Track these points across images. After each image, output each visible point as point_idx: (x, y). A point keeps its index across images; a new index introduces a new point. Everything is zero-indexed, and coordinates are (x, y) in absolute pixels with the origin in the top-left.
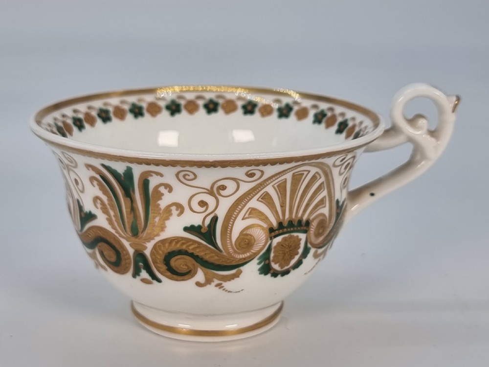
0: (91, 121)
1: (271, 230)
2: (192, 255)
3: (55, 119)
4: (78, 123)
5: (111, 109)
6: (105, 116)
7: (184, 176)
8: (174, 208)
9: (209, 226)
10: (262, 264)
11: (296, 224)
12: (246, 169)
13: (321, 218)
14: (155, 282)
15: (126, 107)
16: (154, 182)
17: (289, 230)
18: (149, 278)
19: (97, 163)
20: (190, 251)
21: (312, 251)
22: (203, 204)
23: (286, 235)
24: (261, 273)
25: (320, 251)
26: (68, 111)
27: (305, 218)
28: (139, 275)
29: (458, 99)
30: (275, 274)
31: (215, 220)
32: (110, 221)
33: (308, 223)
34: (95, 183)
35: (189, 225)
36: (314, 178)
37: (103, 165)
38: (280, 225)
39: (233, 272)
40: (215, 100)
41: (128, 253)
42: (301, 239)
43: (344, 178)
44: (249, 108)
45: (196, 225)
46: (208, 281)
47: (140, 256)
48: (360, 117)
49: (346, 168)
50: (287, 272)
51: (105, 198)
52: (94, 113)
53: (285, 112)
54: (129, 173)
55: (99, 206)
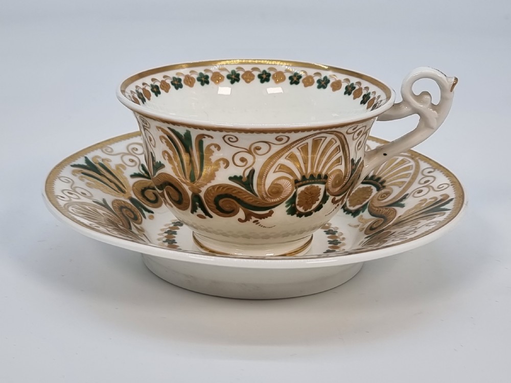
0: (166, 88)
1: (296, 181)
2: (235, 198)
3: (137, 87)
4: (155, 90)
5: (182, 78)
6: (177, 84)
7: (229, 139)
8: (221, 162)
9: (248, 177)
10: (290, 206)
11: (316, 177)
12: (275, 135)
13: (338, 173)
14: (207, 217)
15: (195, 76)
16: (206, 142)
17: (311, 181)
18: (203, 214)
19: (165, 126)
20: (234, 195)
21: (331, 198)
22: (243, 160)
23: (309, 186)
24: (288, 214)
25: (337, 198)
26: (148, 80)
27: (324, 173)
28: (196, 212)
29: (456, 79)
30: (300, 215)
31: (252, 172)
32: (174, 169)
33: (326, 177)
34: (164, 140)
35: (232, 176)
36: (330, 143)
37: (169, 128)
38: (304, 177)
39: (267, 212)
40: (268, 71)
41: (187, 194)
42: (320, 189)
43: (358, 142)
44: (295, 79)
45: (238, 175)
46: (248, 218)
47: (196, 197)
48: (379, 92)
49: (358, 134)
50: (310, 214)
51: (170, 152)
52: (169, 81)
53: (323, 84)
54: (188, 135)
55: (167, 158)
